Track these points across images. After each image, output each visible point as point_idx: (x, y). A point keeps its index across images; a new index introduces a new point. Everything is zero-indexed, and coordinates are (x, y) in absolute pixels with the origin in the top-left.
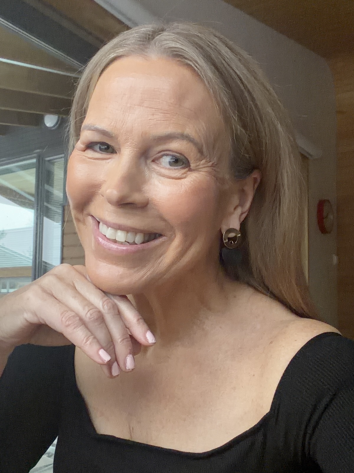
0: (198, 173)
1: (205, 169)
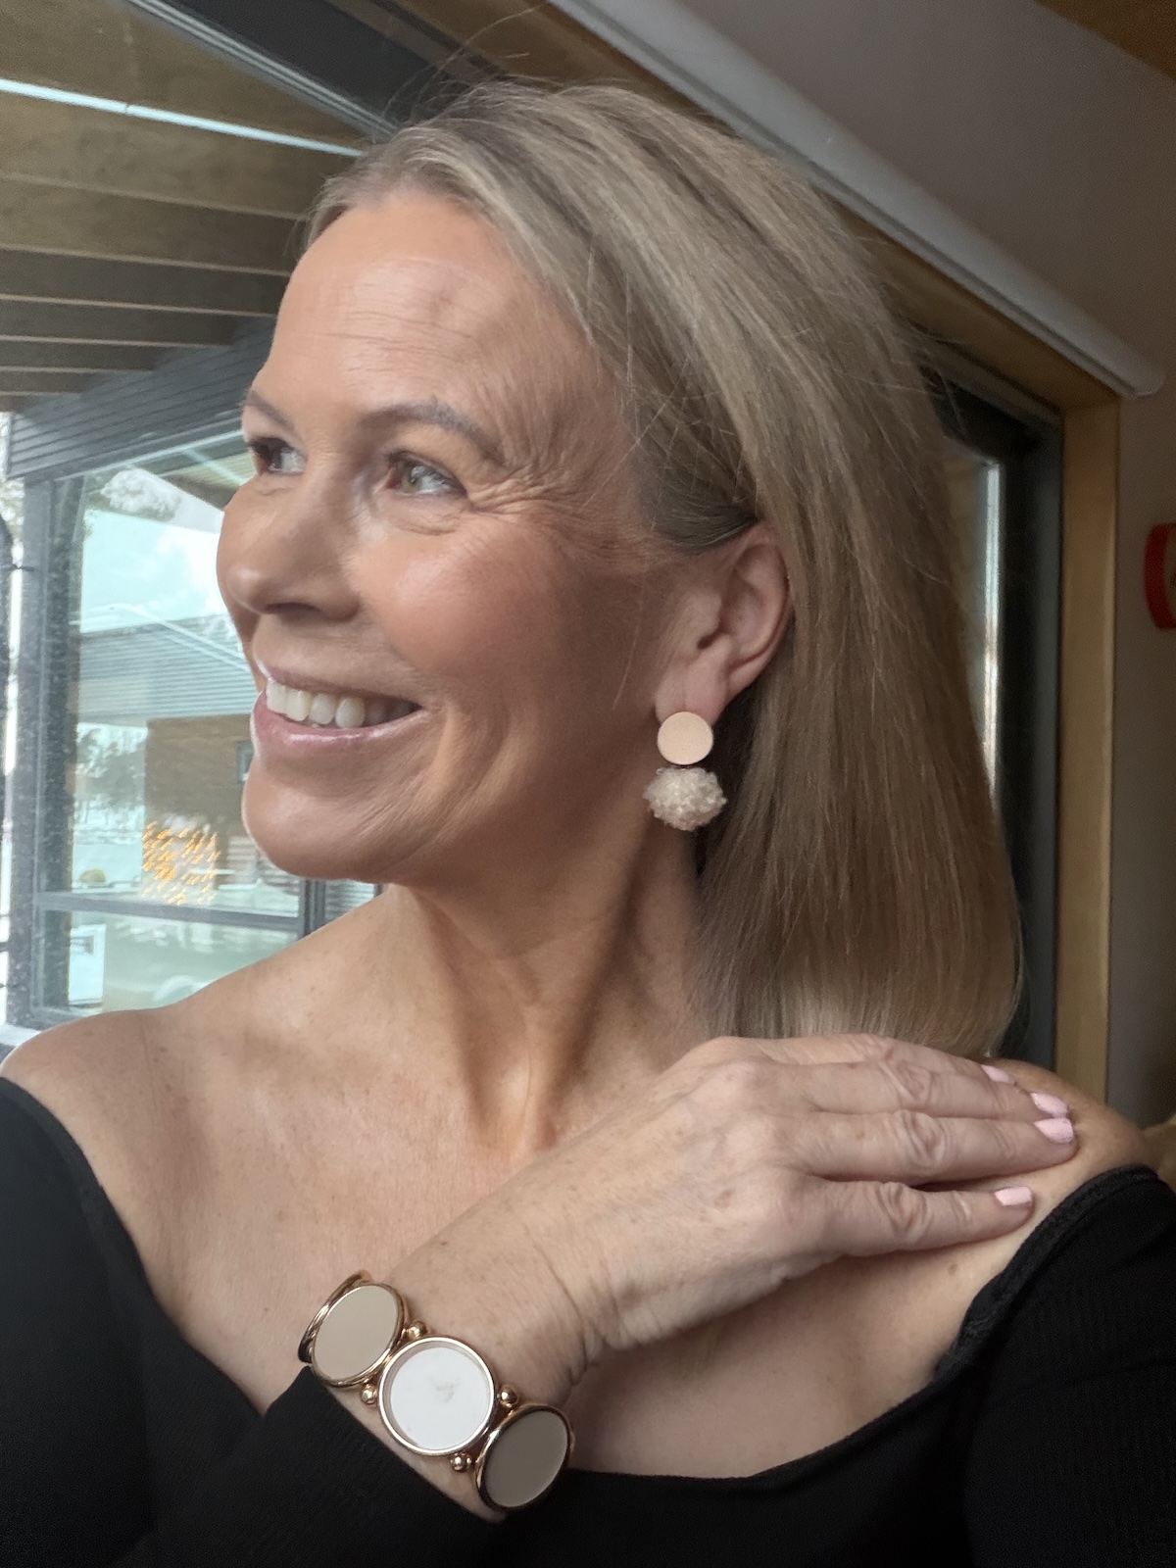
0: (496, 518)
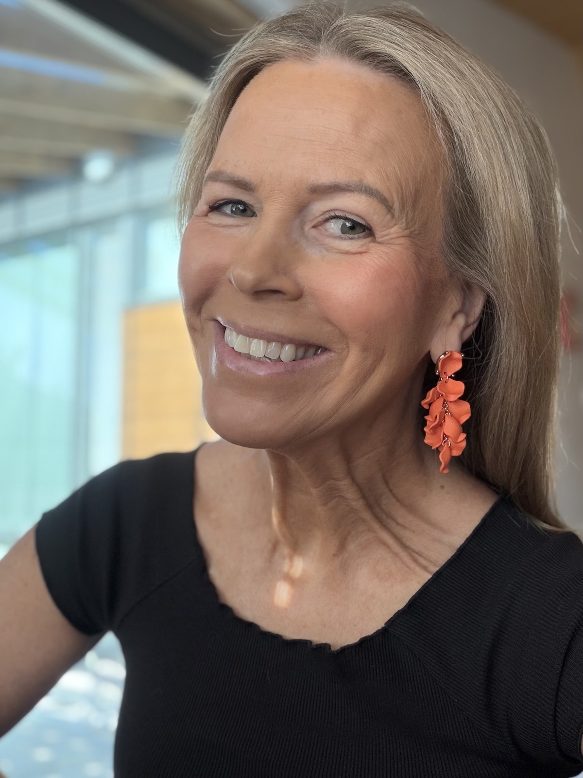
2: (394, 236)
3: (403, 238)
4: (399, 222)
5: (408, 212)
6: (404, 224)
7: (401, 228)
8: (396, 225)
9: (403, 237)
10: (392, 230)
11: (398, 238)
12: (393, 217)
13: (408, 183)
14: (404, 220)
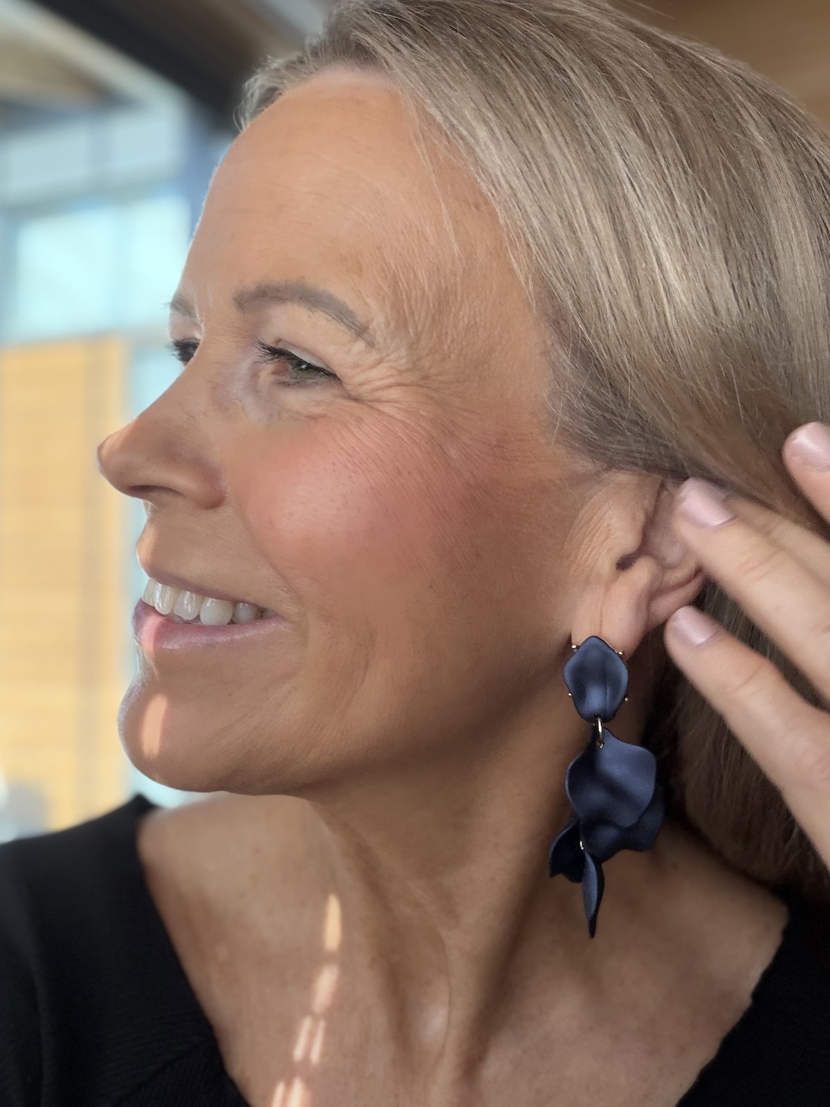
1: (394, 393)
2: (378, 383)
3: (399, 388)
4: (388, 355)
5: (418, 337)
6: (404, 361)
7: (393, 368)
8: (380, 361)
9: (399, 385)
10: (374, 373)
11: (390, 386)
12: (371, 345)
13: (415, 275)
14: (403, 352)
